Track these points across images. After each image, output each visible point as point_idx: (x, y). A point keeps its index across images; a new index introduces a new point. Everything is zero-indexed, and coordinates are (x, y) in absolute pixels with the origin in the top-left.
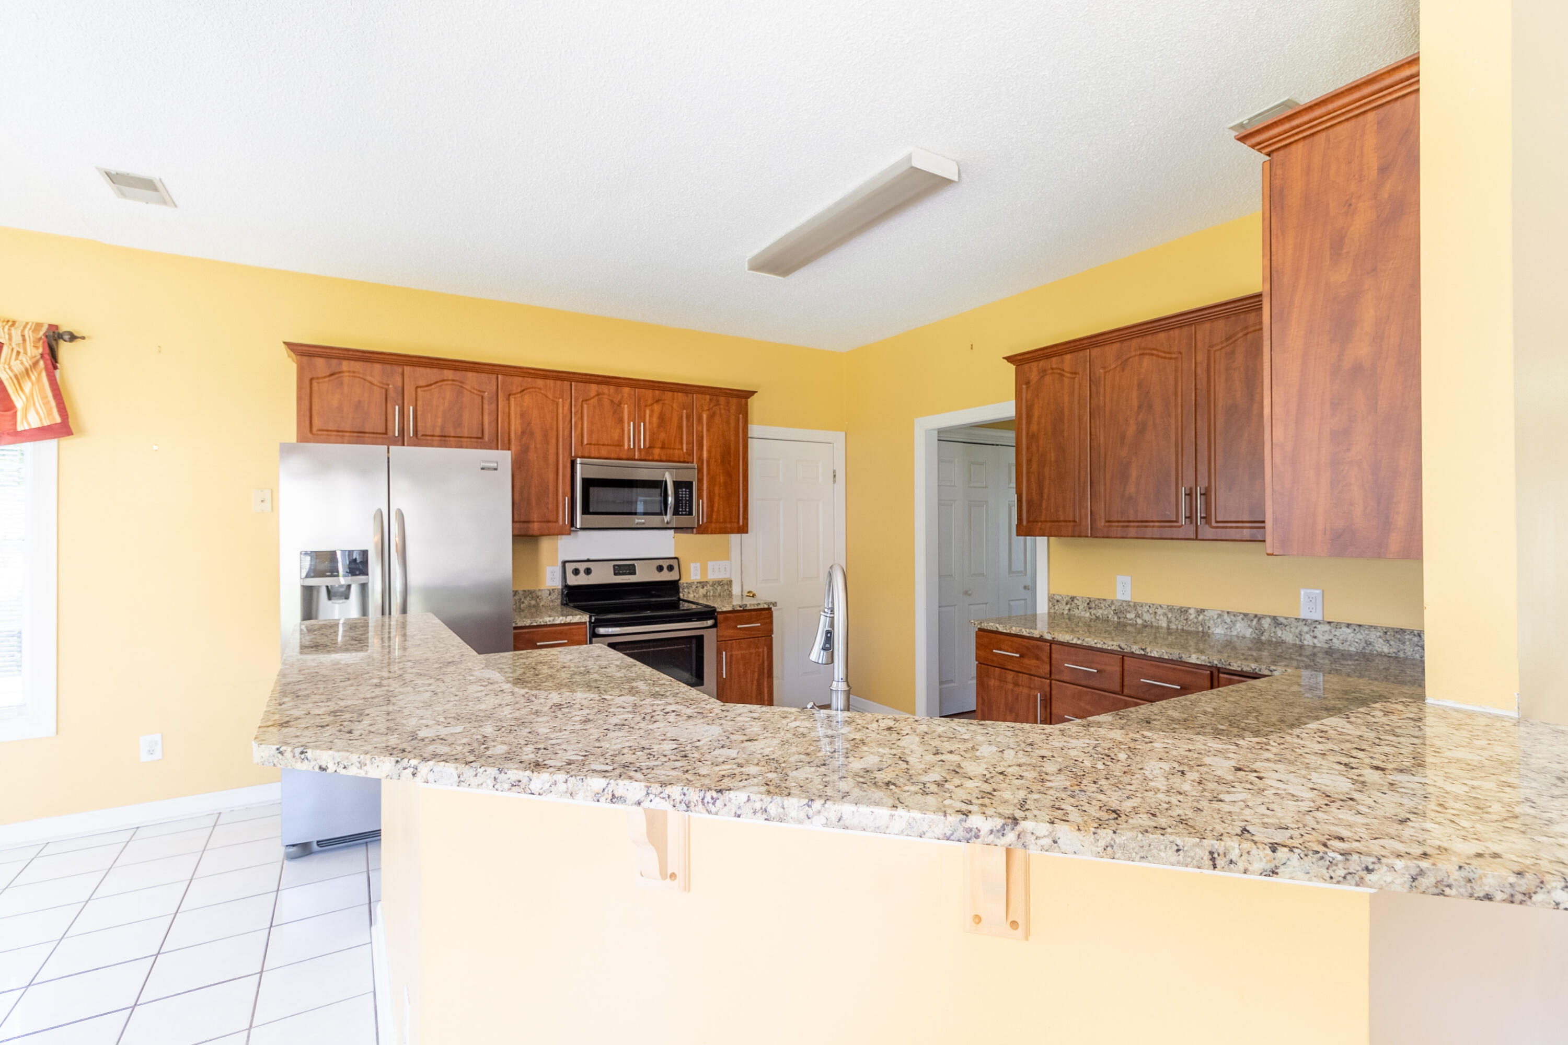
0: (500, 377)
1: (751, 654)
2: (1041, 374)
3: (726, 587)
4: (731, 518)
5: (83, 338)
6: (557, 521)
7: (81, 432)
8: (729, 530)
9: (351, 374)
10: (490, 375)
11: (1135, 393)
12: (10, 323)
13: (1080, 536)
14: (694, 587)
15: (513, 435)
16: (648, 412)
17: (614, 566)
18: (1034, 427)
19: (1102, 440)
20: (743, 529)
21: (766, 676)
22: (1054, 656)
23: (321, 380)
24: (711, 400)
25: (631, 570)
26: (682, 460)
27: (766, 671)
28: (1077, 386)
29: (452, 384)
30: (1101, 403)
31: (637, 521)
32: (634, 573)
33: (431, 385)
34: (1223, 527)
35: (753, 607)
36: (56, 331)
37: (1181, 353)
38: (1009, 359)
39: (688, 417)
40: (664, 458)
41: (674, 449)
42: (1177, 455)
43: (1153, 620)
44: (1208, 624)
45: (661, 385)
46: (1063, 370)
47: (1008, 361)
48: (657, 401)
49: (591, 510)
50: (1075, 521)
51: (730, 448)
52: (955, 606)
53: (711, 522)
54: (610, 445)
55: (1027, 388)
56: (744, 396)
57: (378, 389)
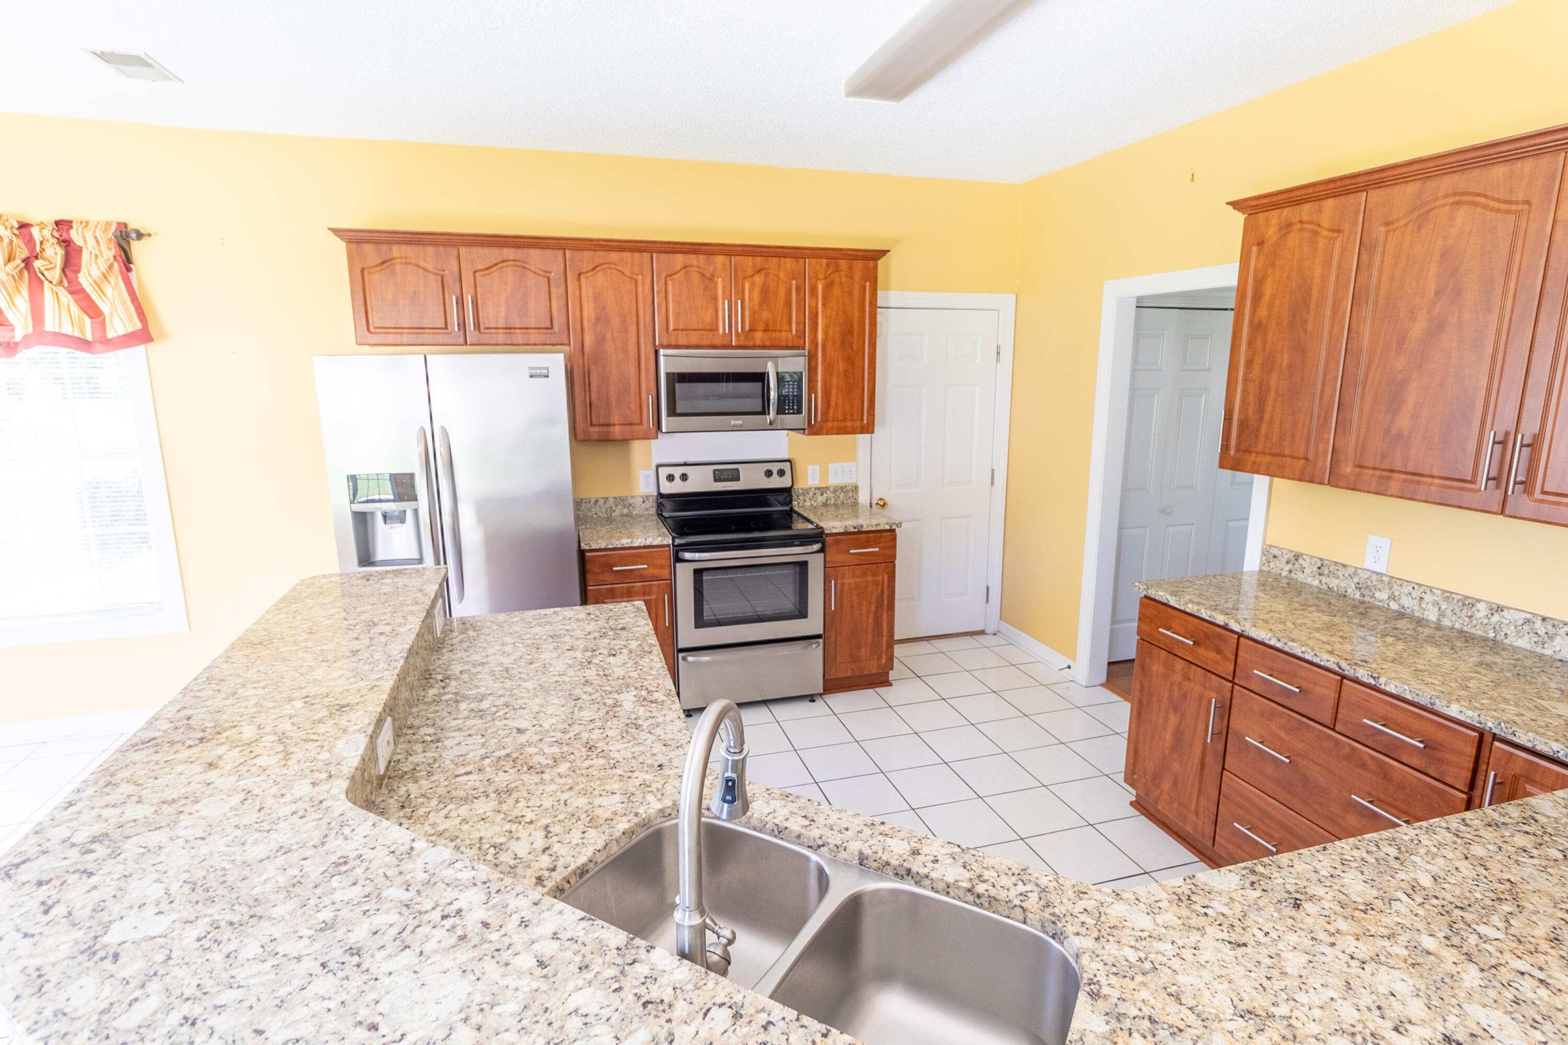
0: (567, 252)
1: (867, 582)
2: (1284, 231)
3: (850, 494)
4: (852, 415)
5: (150, 235)
6: (641, 424)
7: (163, 336)
8: (849, 429)
9: (404, 260)
10: (556, 252)
11: (1433, 269)
12: (84, 224)
13: (1311, 481)
14: (811, 494)
15: (586, 323)
16: (747, 285)
17: (715, 471)
18: (1263, 313)
19: (1366, 341)
20: (868, 428)
21: (885, 607)
22: (1240, 653)
23: (372, 270)
24: (828, 265)
25: (736, 477)
26: (790, 344)
27: (885, 603)
28: (1337, 251)
29: (514, 265)
30: (1374, 281)
31: (733, 422)
32: (737, 479)
33: (490, 267)
34: (1553, 503)
35: (870, 529)
36: (124, 230)
37: (1528, 203)
38: (1236, 205)
39: (798, 289)
40: (768, 343)
41: (781, 331)
42: (1491, 376)
43: (1416, 608)
44: (1505, 630)
45: (764, 250)
46: (1319, 225)
47: (1235, 209)
48: (759, 271)
49: (678, 411)
50: (1306, 459)
51: (852, 326)
52: (1146, 527)
53: (827, 420)
54: (701, 330)
55: (1259, 251)
56: (877, 255)
57: (434, 276)
